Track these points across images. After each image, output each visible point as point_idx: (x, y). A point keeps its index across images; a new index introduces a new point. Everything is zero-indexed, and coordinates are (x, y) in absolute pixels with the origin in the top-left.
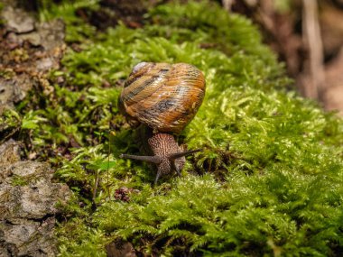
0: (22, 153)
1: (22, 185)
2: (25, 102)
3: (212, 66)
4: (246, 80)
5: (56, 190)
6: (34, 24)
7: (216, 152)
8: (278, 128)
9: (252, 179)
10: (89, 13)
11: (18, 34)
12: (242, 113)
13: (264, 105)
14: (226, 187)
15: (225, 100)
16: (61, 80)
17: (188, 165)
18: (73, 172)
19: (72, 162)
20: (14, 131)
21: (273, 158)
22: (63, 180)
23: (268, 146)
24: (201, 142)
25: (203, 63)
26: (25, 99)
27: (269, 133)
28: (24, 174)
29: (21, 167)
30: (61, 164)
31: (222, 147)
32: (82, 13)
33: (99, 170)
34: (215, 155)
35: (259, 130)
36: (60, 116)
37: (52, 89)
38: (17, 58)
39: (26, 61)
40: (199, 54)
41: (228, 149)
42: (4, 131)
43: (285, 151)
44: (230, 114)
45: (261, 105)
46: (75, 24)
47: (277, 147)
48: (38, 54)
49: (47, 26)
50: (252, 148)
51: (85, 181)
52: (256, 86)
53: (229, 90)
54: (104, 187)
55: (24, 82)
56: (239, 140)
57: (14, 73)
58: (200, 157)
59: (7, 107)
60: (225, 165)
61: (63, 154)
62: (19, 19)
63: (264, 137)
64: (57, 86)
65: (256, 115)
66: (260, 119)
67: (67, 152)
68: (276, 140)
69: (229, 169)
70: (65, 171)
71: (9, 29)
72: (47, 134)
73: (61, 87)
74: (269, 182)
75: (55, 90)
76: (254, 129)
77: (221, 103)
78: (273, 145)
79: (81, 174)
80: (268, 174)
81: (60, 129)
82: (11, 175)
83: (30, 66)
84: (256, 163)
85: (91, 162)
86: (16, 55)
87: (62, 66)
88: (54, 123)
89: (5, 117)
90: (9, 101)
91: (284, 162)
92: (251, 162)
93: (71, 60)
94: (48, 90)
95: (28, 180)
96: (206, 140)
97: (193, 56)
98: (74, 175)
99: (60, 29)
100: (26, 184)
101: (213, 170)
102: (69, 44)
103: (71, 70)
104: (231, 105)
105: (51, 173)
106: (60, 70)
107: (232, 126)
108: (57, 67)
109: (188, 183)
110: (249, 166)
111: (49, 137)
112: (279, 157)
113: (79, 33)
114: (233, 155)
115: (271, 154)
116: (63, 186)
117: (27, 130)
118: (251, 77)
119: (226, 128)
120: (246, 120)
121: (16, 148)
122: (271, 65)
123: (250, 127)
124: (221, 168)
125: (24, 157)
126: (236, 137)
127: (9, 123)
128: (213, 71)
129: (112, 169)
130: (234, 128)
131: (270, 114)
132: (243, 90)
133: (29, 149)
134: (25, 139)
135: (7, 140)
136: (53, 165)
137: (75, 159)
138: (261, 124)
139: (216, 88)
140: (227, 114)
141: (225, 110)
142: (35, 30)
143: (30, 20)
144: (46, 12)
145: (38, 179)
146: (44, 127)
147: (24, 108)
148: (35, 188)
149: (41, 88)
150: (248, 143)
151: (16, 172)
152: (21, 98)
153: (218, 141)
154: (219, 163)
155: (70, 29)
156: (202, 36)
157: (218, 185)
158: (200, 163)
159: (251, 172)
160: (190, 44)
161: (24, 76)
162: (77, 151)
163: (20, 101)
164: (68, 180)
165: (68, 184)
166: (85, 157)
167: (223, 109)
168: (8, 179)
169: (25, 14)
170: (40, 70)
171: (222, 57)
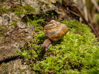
0: (22, 63)
1: (22, 72)
2: (23, 48)
3: (77, 38)
4: (86, 42)
5: (32, 73)
6: (26, 26)
7: (78, 63)
8: (96, 56)
9: (89, 71)
10: (41, 23)
11: (21, 29)
12: (85, 52)
13: (92, 50)
14: (81, 73)
15: (80, 48)
16: (33, 42)
17: (70, 67)
18: (37, 68)
19: (36, 65)
20: (20, 56)
21: (95, 65)
22: (34, 70)
23: (93, 62)
24: (74, 60)
25: (74, 37)
26: (23, 47)
27: (93, 58)
28: (23, 69)
29: (22, 67)
30: (33, 66)
31: (80, 62)
32: (39, 23)
33: (44, 68)
34: (78, 64)
35: (91, 57)
36: (33, 52)
37: (31, 44)
38: (21, 36)
39: (23, 36)
40: (73, 35)
41: (81, 62)
42: (17, 56)
43: (98, 63)
44: (82, 52)
45: (91, 50)
46: (37, 26)
47: (96, 62)
48: (27, 34)
49: (29, 27)
50: (88, 62)
51: (40, 71)
52: (89, 44)
53: (81, 45)
54: (46, 73)
55: (23, 42)
56: (85, 60)
57: (20, 40)
58: (73, 64)
59: (18, 49)
60: (80, 67)
61: (34, 63)
62: (22, 25)
63: (92, 59)
64: (32, 44)
65: (89, 52)
66: (91, 54)
67: (35, 62)
68: (96, 60)
69: (82, 68)
70: (34, 68)
71: (19, 27)
72: (29, 57)
73: (33, 44)
74: (94, 72)
75: (32, 45)
76: (89, 57)
77: (79, 49)
78: (95, 61)
79: (39, 69)
80: (93, 70)
81: (33, 56)
82: (19, 69)
83: (25, 38)
84: (90, 66)
85: (42, 65)
86: (21, 35)
87: (34, 38)
88: (31, 54)
89: (17, 52)
90: (18, 48)
91: (98, 66)
92: (88, 66)
93: (36, 36)
94: (30, 45)
95: (24, 70)
96: (75, 59)
97: (71, 35)
98: (37, 69)
99: (33, 27)
100: (23, 71)
101: (77, 68)
102: (36, 32)
103: (36, 39)
104: (82, 49)
105: (30, 68)
106: (33, 39)
107: (83, 55)
108: (32, 38)
109: (70, 72)
110: (87, 67)
111: (30, 58)
112: (96, 65)
113: (38, 28)
114: (83, 64)
115: (94, 64)
116: (34, 72)
117: (24, 56)
118: (88, 41)
119: (81, 56)
120: (87, 54)
121: (20, 61)
122: (94, 38)
123: (88, 56)
124: (79, 68)
125: (23, 64)
126: (84, 59)
127: (19, 54)
128: (77, 40)
129: (48, 68)
130: (83, 56)
131: (94, 52)
132: (86, 45)
133: (24, 62)
134: (23, 59)
135: (18, 59)
136: (31, 66)
137: (37, 65)
138: (91, 55)
139: (78, 45)
140: (81, 52)
141: (81, 51)
142: (26, 28)
143: (25, 25)
144: (29, 23)
145: (27, 70)
146: (28, 55)
147: (23, 50)
148: (26, 73)
149: (28, 44)
150: (87, 60)
151: (20, 68)
152: (22, 47)
153: (78, 60)
154: (79, 66)
155: (36, 28)
156: (74, 30)
157: (79, 73)
158: (73, 66)
159: (88, 69)
160: (70, 32)
161: (23, 41)
162: (38, 62)
163: (22, 48)
164: (35, 70)
165: (35, 71)
166: (40, 64)
167: (80, 51)
168: (18, 70)
169: (23, 23)
170: (27, 39)
171: (80, 36)
